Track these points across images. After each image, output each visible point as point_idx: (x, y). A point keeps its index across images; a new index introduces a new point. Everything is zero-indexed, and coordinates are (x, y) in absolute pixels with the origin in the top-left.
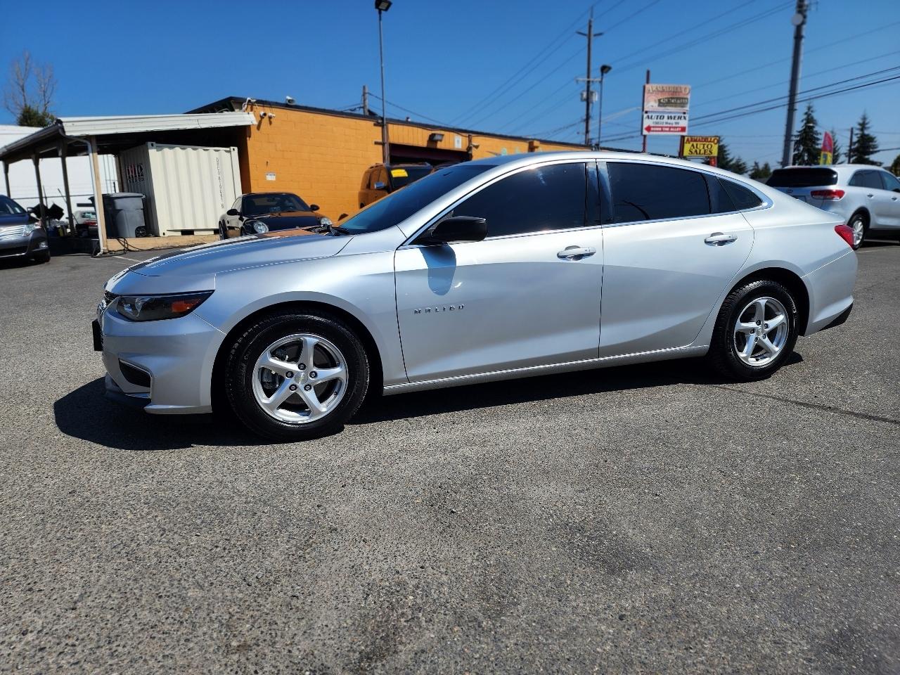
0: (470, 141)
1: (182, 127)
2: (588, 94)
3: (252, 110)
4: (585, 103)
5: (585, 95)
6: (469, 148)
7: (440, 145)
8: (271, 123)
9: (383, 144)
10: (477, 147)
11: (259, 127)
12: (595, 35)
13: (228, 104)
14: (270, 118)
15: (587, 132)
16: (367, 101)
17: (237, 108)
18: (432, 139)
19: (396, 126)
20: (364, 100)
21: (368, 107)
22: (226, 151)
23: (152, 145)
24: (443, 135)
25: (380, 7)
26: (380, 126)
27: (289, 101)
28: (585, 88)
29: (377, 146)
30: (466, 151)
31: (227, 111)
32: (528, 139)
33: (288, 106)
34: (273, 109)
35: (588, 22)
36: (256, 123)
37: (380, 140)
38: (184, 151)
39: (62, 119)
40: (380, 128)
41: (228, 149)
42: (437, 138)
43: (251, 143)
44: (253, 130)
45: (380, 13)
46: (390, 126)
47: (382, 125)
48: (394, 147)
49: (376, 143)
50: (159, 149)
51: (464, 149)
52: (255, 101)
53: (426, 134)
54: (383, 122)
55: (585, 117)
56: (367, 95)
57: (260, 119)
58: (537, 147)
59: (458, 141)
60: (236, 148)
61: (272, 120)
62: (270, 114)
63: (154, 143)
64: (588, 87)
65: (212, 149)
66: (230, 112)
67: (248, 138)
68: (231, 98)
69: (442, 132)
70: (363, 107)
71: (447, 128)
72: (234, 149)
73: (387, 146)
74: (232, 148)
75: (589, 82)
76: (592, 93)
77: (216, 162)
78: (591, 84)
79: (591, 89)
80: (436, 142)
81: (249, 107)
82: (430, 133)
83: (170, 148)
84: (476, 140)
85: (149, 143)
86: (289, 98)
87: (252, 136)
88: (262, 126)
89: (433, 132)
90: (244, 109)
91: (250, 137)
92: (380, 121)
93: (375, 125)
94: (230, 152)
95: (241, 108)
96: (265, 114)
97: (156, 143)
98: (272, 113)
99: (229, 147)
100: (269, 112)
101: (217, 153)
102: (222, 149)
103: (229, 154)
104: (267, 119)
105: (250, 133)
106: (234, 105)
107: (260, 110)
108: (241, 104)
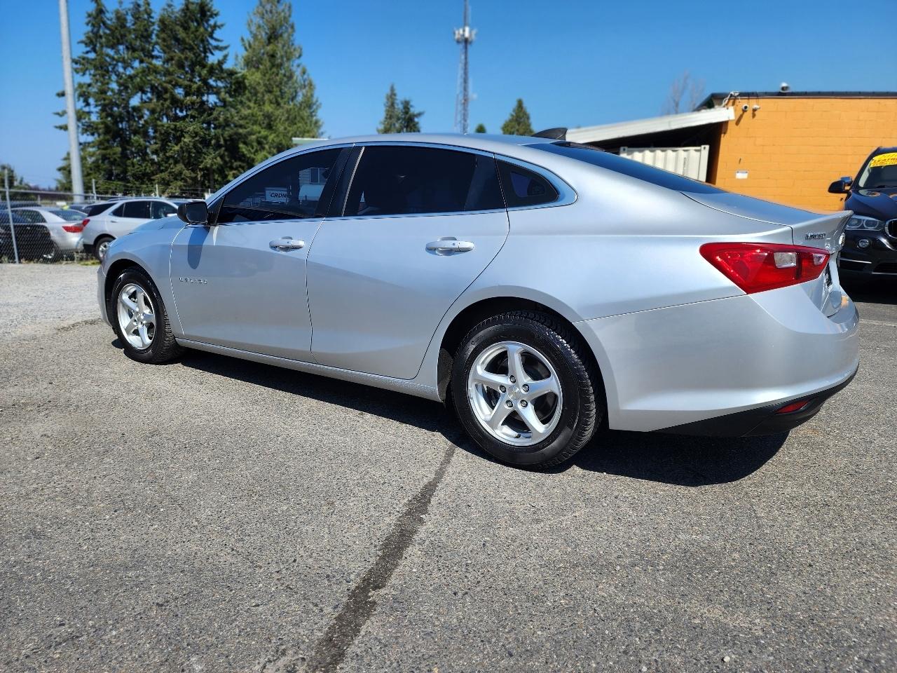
3: (733, 104)
8: (754, 116)
11: (738, 122)
13: (709, 104)
14: (754, 110)
17: (717, 104)
22: (696, 150)
23: (623, 150)
27: (783, 89)
31: (706, 109)
33: (783, 94)
34: (760, 100)
36: (734, 118)
38: (663, 153)
41: (698, 148)
43: (724, 140)
44: (731, 127)
50: (629, 153)
52: (737, 94)
57: (741, 112)
60: (707, 147)
61: (756, 113)
62: (755, 106)
63: (626, 148)
65: (680, 149)
66: (708, 110)
67: (722, 135)
72: (705, 148)
74: (703, 146)
77: (682, 163)
81: (731, 101)
83: (640, 151)
85: (622, 148)
86: (784, 85)
87: (729, 131)
88: (742, 121)
90: (724, 104)
91: (725, 133)
94: (700, 151)
95: (721, 104)
96: (746, 108)
97: (628, 147)
98: (758, 105)
99: (700, 145)
100: (753, 104)
101: (686, 153)
102: (692, 149)
103: (698, 153)
104: (749, 112)
105: (727, 129)
106: (715, 102)
107: (743, 103)
108: (723, 98)
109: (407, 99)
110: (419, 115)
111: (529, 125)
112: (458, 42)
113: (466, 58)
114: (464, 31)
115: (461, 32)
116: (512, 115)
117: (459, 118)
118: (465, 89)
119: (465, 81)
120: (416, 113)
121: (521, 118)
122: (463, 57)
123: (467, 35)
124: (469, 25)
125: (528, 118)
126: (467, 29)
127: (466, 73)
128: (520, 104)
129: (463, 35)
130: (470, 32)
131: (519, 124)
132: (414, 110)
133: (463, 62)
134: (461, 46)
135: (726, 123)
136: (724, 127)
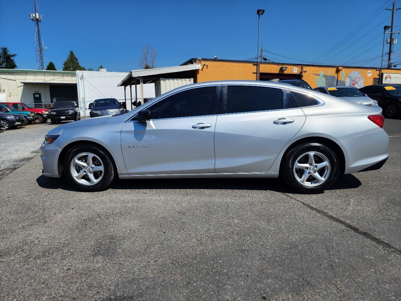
0: (302, 69)
1: (172, 72)
2: (391, 40)
3: (200, 63)
4: (389, 45)
5: (389, 40)
6: (301, 73)
7: (285, 72)
8: (207, 68)
9: (257, 73)
10: (305, 72)
11: (202, 70)
12: (396, 10)
13: (191, 62)
14: (207, 65)
15: (389, 59)
16: (263, 54)
17: (194, 63)
18: (281, 70)
19: (263, 65)
20: (262, 53)
21: (263, 57)
22: (189, 80)
23: (162, 79)
24: (287, 67)
25: (259, 13)
26: (256, 65)
27: (216, 58)
28: (390, 37)
29: (254, 74)
30: (300, 74)
31: (190, 64)
32: (336, 66)
33: (215, 60)
34: (209, 62)
35: (393, 3)
36: (201, 68)
37: (255, 72)
38: (177, 81)
39: (132, 71)
40: (256, 66)
41: (190, 79)
42: (283, 69)
43: (198, 76)
44: (200, 71)
45: (259, 16)
46: (261, 65)
47: (257, 65)
48: (262, 74)
49: (253, 73)
50: (164, 80)
51: (299, 73)
52: (201, 59)
53: (279, 67)
54: (257, 64)
55: (389, 52)
56: (263, 51)
57: (203, 66)
58: (341, 70)
59: (295, 70)
60: (193, 79)
61: (208, 66)
62: (207, 64)
63: (163, 78)
64: (391, 36)
65: (183, 79)
66: (191, 65)
68: (192, 59)
69: (287, 66)
70: (261, 57)
71: (290, 64)
73: (258, 74)
74: (191, 79)
75: (391, 34)
76: (393, 39)
78: (393, 34)
79: (393, 37)
80: (284, 70)
81: (199, 61)
82: (281, 67)
83: (168, 80)
84: (305, 69)
85: (161, 78)
86: (216, 57)
87: (199, 73)
88: (204, 69)
89: (282, 66)
90: (197, 63)
91: (198, 74)
92: (256, 63)
93: (253, 65)
94: (190, 80)
95: (196, 63)
96: (205, 64)
97: (164, 78)
98: (208, 63)
99: (190, 78)
100: (207, 63)
101: (185, 81)
102: (187, 79)
103: (190, 81)
104: (206, 66)
105: (199, 72)
106: (193, 61)
107: (203, 63)
108: (196, 61)
109: (5, 47)
110: (14, 55)
111: (78, 63)
112: (32, 20)
113: (38, 29)
114: (36, 15)
115: (34, 15)
116: (68, 58)
117: (38, 58)
118: (40, 44)
119: (39, 40)
120: (11, 54)
121: (73, 60)
122: (36, 28)
123: (37, 17)
124: (37, 12)
125: (77, 60)
126: (37, 14)
127: (39, 36)
128: (72, 53)
129: (36, 17)
130: (39, 16)
131: (73, 63)
132: (10, 53)
133: (37, 30)
134: (35, 22)
135: (198, 70)
136: (198, 71)
